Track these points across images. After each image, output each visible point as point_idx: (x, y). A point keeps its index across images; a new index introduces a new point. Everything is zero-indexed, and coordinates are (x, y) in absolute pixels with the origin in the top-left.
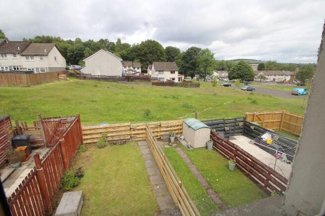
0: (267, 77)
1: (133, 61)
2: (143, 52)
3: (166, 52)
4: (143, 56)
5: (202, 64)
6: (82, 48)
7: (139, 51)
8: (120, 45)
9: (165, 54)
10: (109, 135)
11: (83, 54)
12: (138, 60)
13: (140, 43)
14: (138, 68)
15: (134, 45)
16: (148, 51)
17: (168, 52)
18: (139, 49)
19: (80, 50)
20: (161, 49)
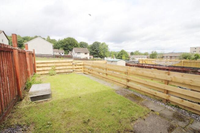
0: (135, 58)
1: (59, 49)
2: (65, 44)
3: (80, 45)
4: (65, 46)
5: (102, 51)
6: (21, 41)
7: (63, 44)
8: (50, 39)
9: (79, 46)
10: (58, 68)
11: (22, 44)
12: (62, 49)
13: (63, 39)
14: (63, 53)
15: (59, 40)
16: (68, 44)
17: (81, 45)
18: (62, 42)
19: (20, 42)
20: (77, 43)
